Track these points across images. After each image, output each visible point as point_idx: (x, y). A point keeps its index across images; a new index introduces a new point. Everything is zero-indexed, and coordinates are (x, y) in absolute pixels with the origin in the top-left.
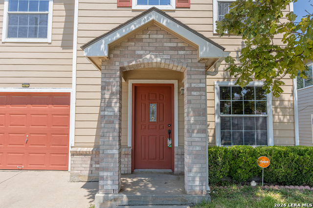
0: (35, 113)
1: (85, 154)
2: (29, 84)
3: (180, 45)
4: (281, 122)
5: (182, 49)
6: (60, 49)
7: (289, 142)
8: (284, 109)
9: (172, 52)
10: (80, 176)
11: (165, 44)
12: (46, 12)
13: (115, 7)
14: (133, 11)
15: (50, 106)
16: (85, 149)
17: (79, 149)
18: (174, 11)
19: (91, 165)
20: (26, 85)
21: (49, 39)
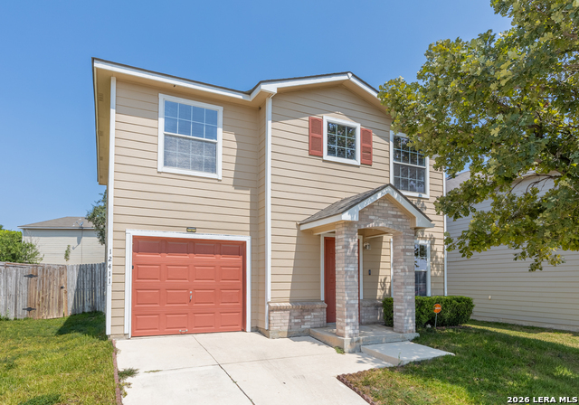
0: (199, 264)
1: (284, 309)
2: (195, 228)
3: (399, 213)
4: (436, 276)
5: (400, 217)
6: (232, 189)
7: (440, 293)
8: (438, 265)
9: (394, 219)
10: (280, 332)
11: (390, 212)
12: (214, 141)
13: (306, 154)
14: (324, 161)
15: (218, 256)
16: (283, 304)
17: (278, 304)
18: (358, 167)
19: (290, 320)
20: (191, 230)
21: (219, 175)
